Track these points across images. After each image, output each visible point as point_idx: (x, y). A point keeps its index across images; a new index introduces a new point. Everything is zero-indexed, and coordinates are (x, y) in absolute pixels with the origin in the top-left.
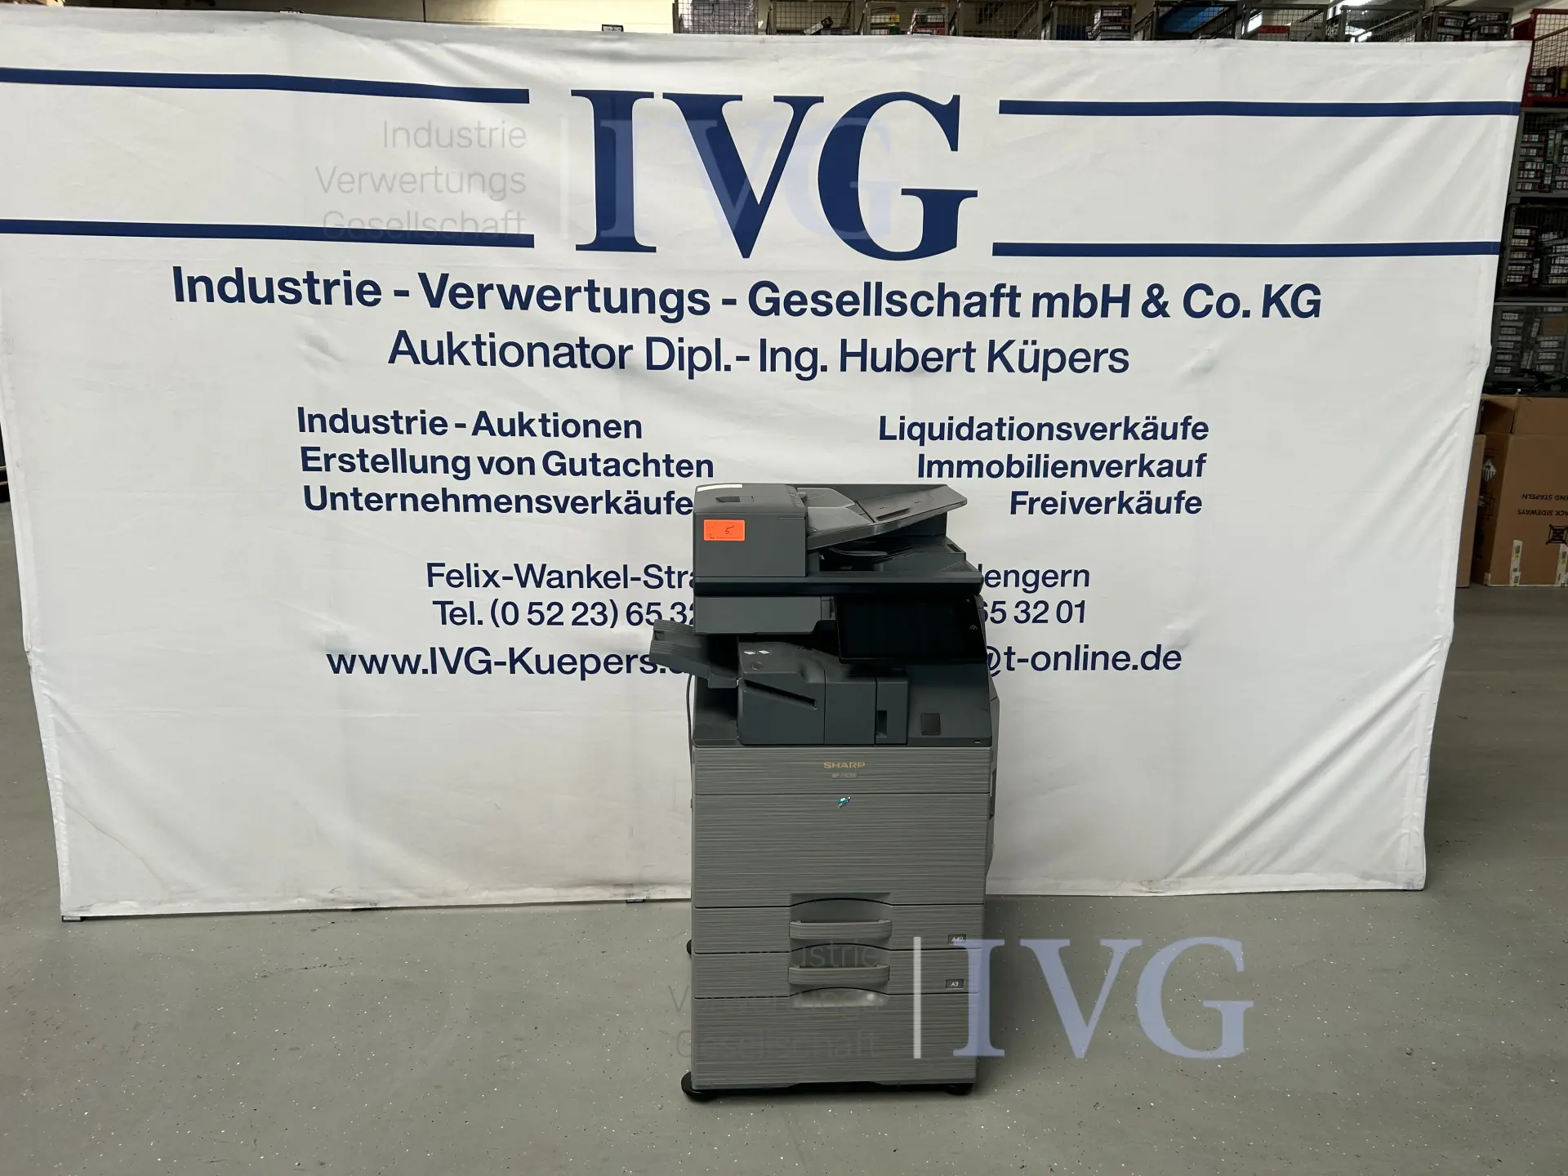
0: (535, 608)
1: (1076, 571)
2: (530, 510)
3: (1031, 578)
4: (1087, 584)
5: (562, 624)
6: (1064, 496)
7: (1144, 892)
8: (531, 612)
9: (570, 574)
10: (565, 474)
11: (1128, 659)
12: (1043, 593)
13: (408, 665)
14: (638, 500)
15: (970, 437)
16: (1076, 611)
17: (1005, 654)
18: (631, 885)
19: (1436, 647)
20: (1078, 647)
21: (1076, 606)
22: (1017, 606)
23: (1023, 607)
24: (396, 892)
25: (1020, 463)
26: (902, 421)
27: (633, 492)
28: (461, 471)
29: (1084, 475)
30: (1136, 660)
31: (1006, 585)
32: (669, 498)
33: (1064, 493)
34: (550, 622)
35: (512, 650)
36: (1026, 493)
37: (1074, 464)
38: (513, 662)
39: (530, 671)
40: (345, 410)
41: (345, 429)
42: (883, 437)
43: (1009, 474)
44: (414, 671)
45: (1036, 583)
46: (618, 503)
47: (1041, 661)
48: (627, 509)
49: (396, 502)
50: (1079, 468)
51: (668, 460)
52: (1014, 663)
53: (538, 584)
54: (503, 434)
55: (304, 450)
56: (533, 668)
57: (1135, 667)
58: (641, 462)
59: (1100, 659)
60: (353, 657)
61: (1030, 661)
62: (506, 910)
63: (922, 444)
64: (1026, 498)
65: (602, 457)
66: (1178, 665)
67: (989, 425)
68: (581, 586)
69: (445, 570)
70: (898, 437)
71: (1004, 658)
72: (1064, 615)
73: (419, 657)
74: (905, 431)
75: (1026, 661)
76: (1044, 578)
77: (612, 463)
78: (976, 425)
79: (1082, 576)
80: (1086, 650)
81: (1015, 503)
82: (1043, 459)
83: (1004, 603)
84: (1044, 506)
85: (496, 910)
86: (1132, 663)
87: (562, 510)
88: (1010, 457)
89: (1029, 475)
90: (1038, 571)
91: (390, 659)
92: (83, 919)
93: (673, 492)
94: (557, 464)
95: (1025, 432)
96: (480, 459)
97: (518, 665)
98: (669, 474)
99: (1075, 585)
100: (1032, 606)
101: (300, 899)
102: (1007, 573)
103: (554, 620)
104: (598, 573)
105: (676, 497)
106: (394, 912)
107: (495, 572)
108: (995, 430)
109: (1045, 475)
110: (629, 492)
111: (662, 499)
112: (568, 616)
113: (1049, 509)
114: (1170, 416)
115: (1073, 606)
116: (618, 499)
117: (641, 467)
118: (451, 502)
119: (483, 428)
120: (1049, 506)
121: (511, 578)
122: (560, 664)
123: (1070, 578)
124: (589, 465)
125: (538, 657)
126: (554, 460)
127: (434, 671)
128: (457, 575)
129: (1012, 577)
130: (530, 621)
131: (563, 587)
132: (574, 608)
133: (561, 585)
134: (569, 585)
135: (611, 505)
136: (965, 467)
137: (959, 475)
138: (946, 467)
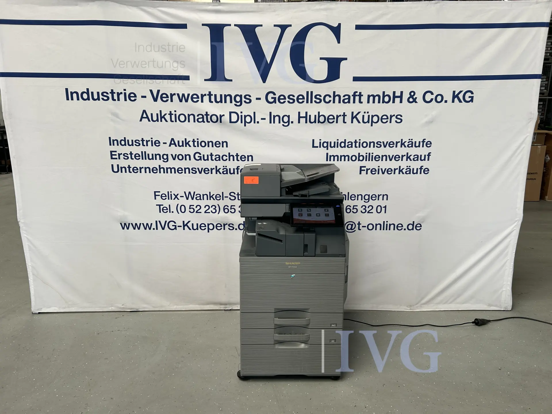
0: (191, 207)
1: (383, 195)
2: (189, 173)
3: (367, 197)
4: (387, 199)
5: (201, 212)
6: (379, 168)
7: (408, 309)
8: (190, 208)
9: (203, 195)
10: (201, 160)
11: (402, 226)
12: (371, 202)
13: (148, 227)
14: (227, 169)
15: (345, 147)
16: (383, 209)
17: (358, 224)
18: (226, 304)
19: (516, 223)
20: (384, 222)
21: (383, 207)
22: (362, 207)
23: (364, 207)
24: (145, 306)
25: (363, 156)
26: (320, 141)
28: (165, 159)
29: (386, 160)
30: (405, 227)
31: (358, 200)
32: (238, 169)
35: (184, 222)
36: (365, 167)
37: (383, 156)
38: (184, 226)
39: (190, 229)
40: (125, 138)
41: (125, 145)
42: (313, 147)
43: (359, 160)
44: (150, 229)
45: (369, 199)
47: (370, 227)
48: (223, 172)
49: (143, 170)
50: (384, 158)
51: (237, 155)
52: (361, 228)
53: (193, 199)
54: (179, 146)
55: (111, 152)
56: (191, 228)
57: (405, 229)
58: (228, 156)
59: (392, 226)
60: (129, 224)
62: (183, 312)
63: (327, 149)
65: (214, 154)
66: (420, 229)
67: (352, 143)
68: (207, 199)
69: (160, 194)
70: (319, 147)
71: (357, 226)
72: (379, 211)
73: (151, 224)
74: (321, 145)
75: (365, 227)
76: (372, 197)
77: (218, 156)
78: (347, 142)
79: (385, 197)
80: (387, 223)
81: (361, 170)
82: (371, 155)
83: (357, 206)
84: (371, 171)
85: (179, 312)
86: (403, 228)
87: (200, 173)
88: (359, 154)
89: (366, 160)
90: (369, 195)
91: (142, 225)
92: (39, 313)
93: (239, 167)
94: (199, 157)
95: (365, 145)
96: (172, 155)
97: (186, 227)
98: (238, 160)
99: (383, 200)
100: (367, 207)
101: (112, 307)
102: (358, 195)
103: (198, 211)
104: (213, 195)
106: (144, 312)
107: (178, 194)
108: (354, 144)
109: (372, 160)
110: (224, 167)
111: (235, 169)
112: (203, 210)
113: (373, 173)
114: (417, 139)
116: (220, 169)
117: (228, 158)
118: (162, 170)
119: (173, 144)
120: (373, 171)
121: (183, 197)
122: (200, 227)
123: (381, 197)
124: (210, 157)
125: (193, 224)
126: (197, 155)
127: (157, 229)
128: (164, 195)
129: (360, 197)
130: (190, 211)
131: (201, 200)
132: (205, 207)
133: (200, 199)
134: (203, 199)
135: (217, 171)
136: (343, 157)
137: (341, 160)
138: (336, 157)
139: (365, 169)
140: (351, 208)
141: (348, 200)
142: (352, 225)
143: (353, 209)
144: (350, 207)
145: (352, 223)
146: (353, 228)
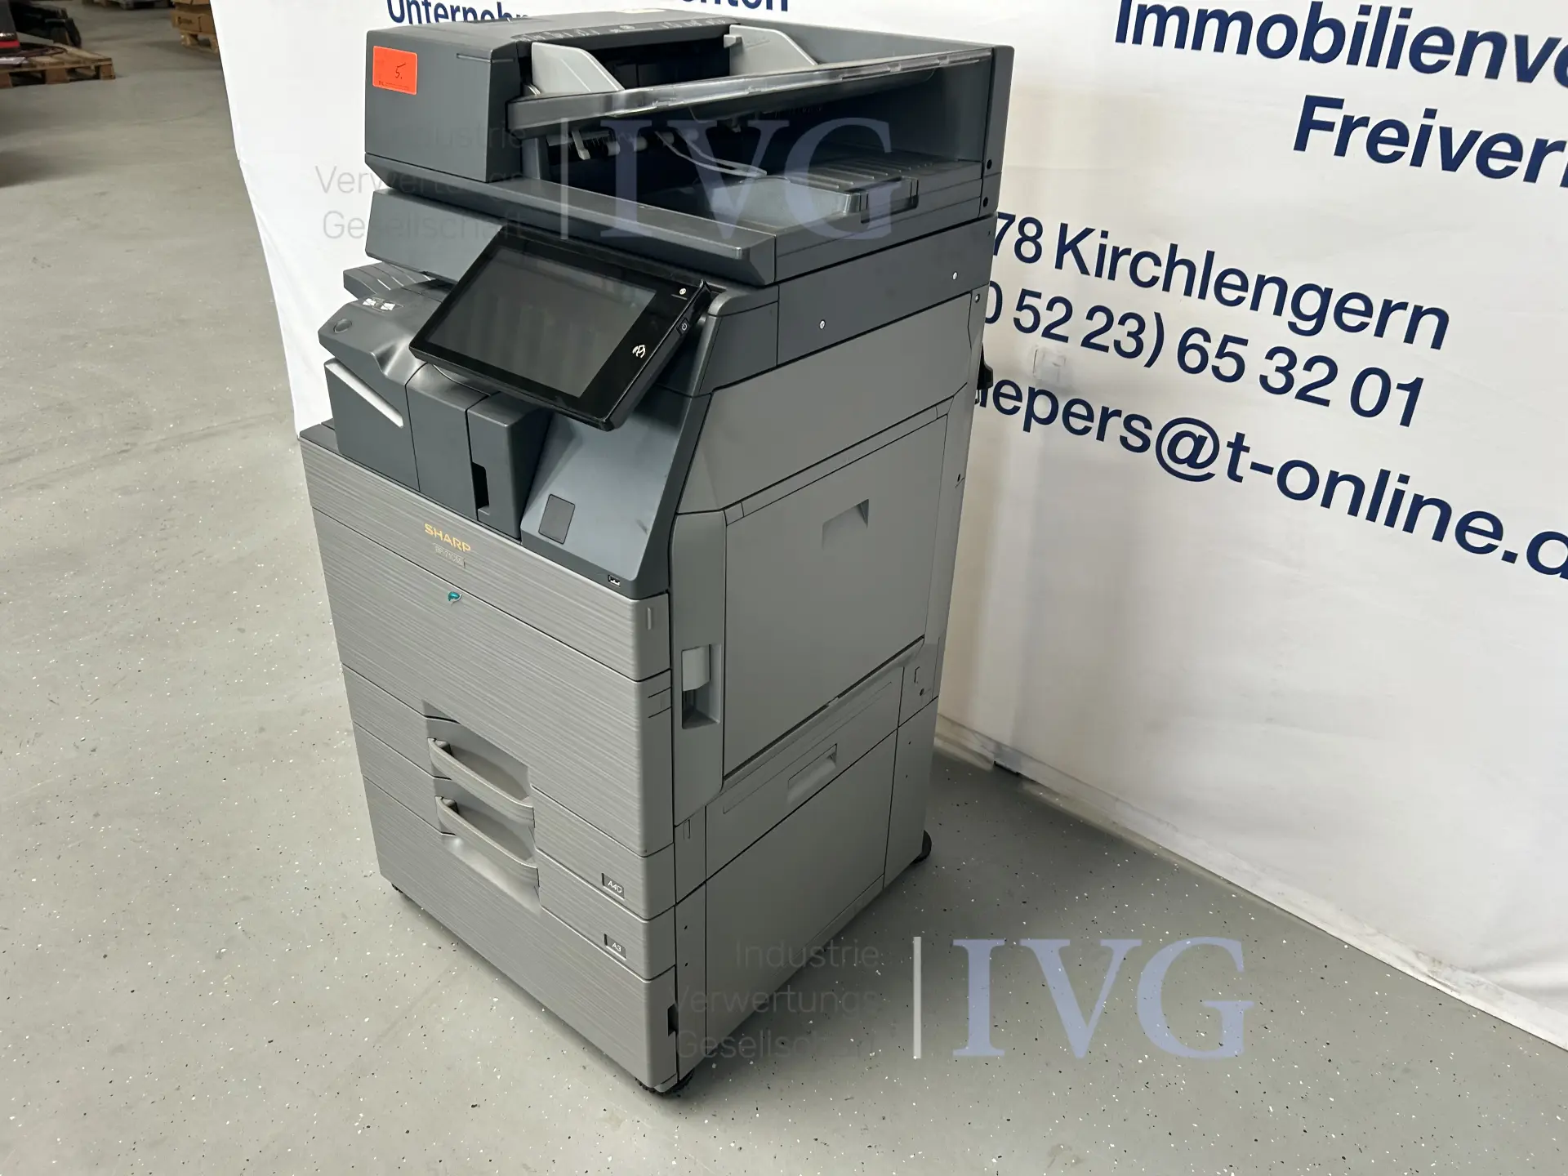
1: (1418, 309)
3: (1310, 304)
4: (1437, 343)
6: (1428, 122)
11: (1498, 533)
12: (1331, 339)
16: (1399, 399)
17: (1230, 445)
20: (1384, 476)
21: (1401, 387)
22: (1270, 355)
23: (1282, 360)
25: (1336, 26)
29: (1493, 72)
31: (1255, 306)
33: (1430, 114)
36: (1337, 104)
37: (1473, 40)
43: (1308, 53)
45: (1320, 316)
47: (1298, 480)
50: (1484, 51)
52: (1243, 468)
57: (1510, 557)
59: (1430, 515)
61: (1276, 472)
64: (1335, 116)
71: (1226, 453)
72: (1368, 400)
75: (1269, 470)
76: (1341, 308)
79: (1429, 324)
80: (1401, 486)
81: (1308, 124)
82: (1394, 21)
83: (1244, 342)
84: (1374, 140)
86: (1503, 546)
88: (1316, 6)
89: (1353, 59)
90: (1329, 292)
99: (1410, 338)
100: (1302, 363)
102: (1262, 282)
109: (1393, 63)
113: (1384, 150)
115: (1394, 386)
120: (1386, 140)
123: (1399, 321)
129: (1271, 292)
136: (1212, 26)
137: (1197, 45)
138: (1173, 22)
140: (1212, 348)
141: (1202, 295)
142: (1199, 442)
143: (1221, 354)
144: (1207, 338)
145: (1204, 433)
146: (1200, 460)
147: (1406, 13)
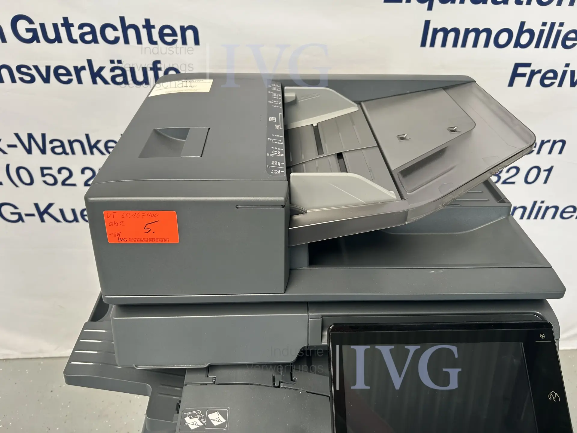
0: (46, 172)
1: (554, 141)
2: (13, 80)
4: (560, 152)
5: (74, 185)
6: (566, 69)
9: (71, 143)
10: (38, 41)
11: (575, 211)
14: (123, 70)
16: (543, 175)
20: (535, 203)
21: (545, 170)
25: (531, 32)
27: (116, 62)
32: (155, 67)
33: (567, 65)
34: (63, 183)
35: (36, 206)
38: (41, 215)
39: (58, 221)
43: (518, 44)
46: (103, 73)
48: (113, 78)
51: (148, 26)
53: (43, 151)
58: (119, 27)
65: (75, 21)
68: (85, 153)
72: (531, 178)
77: (87, 29)
79: (559, 145)
80: (541, 205)
81: (515, 74)
82: (557, 28)
84: (544, 78)
87: (46, 80)
88: (523, 24)
89: (537, 45)
93: (159, 62)
94: (28, 30)
97: (46, 216)
98: (152, 42)
99: (550, 152)
103: (67, 182)
104: (98, 142)
105: (163, 66)
109: (554, 46)
110: (112, 62)
111: (148, 70)
112: (79, 178)
113: (547, 82)
115: (542, 171)
116: (101, 69)
117: (120, 33)
120: (548, 78)
121: (15, 146)
122: (82, 215)
123: (547, 147)
124: (63, 31)
125: (61, 211)
126: (22, 25)
130: (45, 182)
131: (67, 154)
132: (83, 172)
133: (65, 152)
134: (73, 153)
135: (96, 75)
136: (472, 36)
137: (464, 45)
138: (452, 36)
139: (527, 70)
147: (561, 24)
